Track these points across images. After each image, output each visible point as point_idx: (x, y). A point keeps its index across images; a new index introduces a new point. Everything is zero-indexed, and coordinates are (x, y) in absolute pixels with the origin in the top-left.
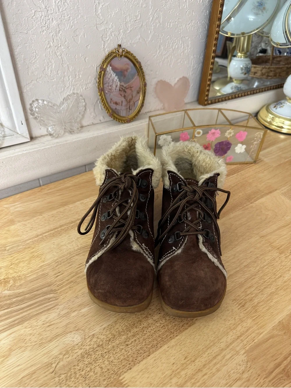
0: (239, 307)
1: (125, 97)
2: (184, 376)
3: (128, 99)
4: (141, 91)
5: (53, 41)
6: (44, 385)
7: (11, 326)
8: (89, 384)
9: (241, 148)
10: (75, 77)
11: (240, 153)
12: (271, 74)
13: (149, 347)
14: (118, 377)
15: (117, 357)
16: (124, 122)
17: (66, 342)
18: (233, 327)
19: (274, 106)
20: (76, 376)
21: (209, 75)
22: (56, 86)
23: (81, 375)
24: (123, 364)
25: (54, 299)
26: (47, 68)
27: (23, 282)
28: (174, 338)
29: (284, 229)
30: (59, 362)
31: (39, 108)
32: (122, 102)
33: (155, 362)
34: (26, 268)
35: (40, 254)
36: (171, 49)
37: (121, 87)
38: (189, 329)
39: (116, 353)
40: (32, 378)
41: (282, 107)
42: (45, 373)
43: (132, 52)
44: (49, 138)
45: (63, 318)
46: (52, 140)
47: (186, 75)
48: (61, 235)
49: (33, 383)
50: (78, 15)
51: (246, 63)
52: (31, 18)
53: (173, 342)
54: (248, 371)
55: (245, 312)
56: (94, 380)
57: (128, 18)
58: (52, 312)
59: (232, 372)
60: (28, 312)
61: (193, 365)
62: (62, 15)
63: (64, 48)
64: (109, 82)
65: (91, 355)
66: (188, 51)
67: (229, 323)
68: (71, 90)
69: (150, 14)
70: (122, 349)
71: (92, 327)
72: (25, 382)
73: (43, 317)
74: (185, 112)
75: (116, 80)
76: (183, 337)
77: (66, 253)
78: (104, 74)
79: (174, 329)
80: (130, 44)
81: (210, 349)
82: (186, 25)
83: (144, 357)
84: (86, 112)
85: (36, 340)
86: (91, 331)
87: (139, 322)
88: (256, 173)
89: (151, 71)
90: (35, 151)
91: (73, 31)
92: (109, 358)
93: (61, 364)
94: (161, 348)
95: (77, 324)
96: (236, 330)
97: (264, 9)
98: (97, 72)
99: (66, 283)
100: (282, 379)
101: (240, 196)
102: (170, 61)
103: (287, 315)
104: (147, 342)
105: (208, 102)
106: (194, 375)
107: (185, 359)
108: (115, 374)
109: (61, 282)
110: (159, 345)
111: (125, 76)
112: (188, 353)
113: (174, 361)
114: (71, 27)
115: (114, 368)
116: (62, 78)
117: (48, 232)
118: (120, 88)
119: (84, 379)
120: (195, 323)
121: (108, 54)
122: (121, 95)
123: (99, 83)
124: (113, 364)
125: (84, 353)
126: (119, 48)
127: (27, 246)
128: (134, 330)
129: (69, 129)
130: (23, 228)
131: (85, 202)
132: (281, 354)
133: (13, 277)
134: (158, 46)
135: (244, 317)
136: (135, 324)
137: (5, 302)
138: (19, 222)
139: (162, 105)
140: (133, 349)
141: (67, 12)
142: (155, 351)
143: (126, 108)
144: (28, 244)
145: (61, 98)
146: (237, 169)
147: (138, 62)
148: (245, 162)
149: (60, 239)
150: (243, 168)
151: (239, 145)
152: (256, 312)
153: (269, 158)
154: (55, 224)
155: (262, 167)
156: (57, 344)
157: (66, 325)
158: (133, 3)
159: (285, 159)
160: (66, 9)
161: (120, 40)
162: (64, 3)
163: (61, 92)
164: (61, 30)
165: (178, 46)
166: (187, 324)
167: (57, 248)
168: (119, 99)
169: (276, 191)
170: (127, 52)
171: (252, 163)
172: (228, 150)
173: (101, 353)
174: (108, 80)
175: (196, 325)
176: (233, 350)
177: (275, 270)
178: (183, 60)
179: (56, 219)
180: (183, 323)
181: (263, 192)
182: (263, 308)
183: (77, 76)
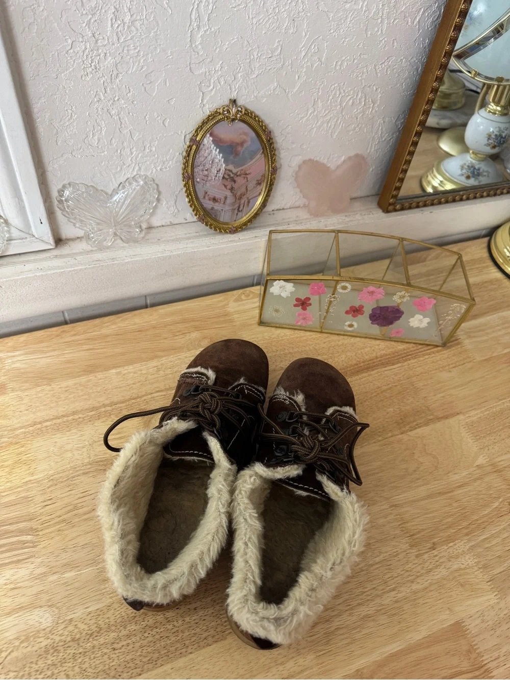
1: (232, 189)
3: (239, 194)
4: (265, 181)
5: (104, 92)
9: (421, 321)
10: (143, 149)
11: (418, 328)
13: (144, 660)
15: (94, 664)
16: (225, 231)
17: (31, 623)
18: (283, 660)
21: (405, 163)
22: (107, 162)
25: (31, 545)
26: (91, 134)
28: (185, 656)
29: (438, 499)
30: (12, 651)
32: (226, 198)
34: (3, 480)
35: (30, 458)
36: (339, 107)
37: (228, 172)
38: (213, 646)
43: (257, 113)
45: (36, 581)
47: (360, 152)
48: (69, 431)
50: (155, 49)
51: (500, 127)
52: (64, 53)
53: (181, 662)
55: (309, 639)
57: (255, 54)
58: (21, 566)
62: (124, 47)
63: (125, 103)
64: (205, 163)
65: (59, 652)
66: (374, 111)
68: (133, 169)
69: (301, 47)
70: (106, 654)
71: (71, 607)
74: (335, 235)
76: (200, 658)
77: (68, 466)
78: (197, 150)
79: (190, 639)
80: (256, 97)
82: (375, 66)
83: (133, 675)
84: (159, 205)
86: (69, 613)
87: (142, 617)
88: (436, 369)
89: (293, 143)
91: (144, 76)
92: (83, 663)
93: (14, 654)
94: (162, 667)
95: (52, 596)
96: (283, 666)
98: (185, 143)
99: (55, 521)
101: (387, 413)
102: (333, 126)
103: (375, 662)
104: (144, 651)
105: (396, 206)
109: (49, 517)
110: (159, 662)
111: (237, 154)
114: (140, 68)
116: (119, 151)
117: (53, 419)
118: (225, 173)
120: (225, 639)
121: (209, 116)
122: (225, 186)
123: (186, 164)
124: (86, 674)
125: (51, 645)
126: (231, 106)
127: (15, 440)
128: (132, 627)
129: (123, 235)
130: (17, 404)
131: (126, 371)
134: (313, 101)
135: (304, 648)
136: (135, 617)
138: (13, 390)
140: (121, 657)
141: (135, 43)
142: (152, 670)
143: (231, 208)
144: (17, 435)
145: (114, 182)
146: (405, 353)
147: (264, 131)
148: (426, 341)
149: (66, 438)
150: (417, 353)
151: (418, 317)
152: (327, 643)
153: (474, 340)
154: (67, 407)
155: (454, 358)
156: (16, 622)
157: (37, 594)
158: (268, 25)
159: (505, 349)
160: (133, 37)
161: (235, 90)
162: (129, 27)
163: (116, 173)
164: (121, 73)
165: (353, 103)
166: (213, 636)
167: (58, 454)
168: (220, 192)
169: (458, 416)
170: (245, 113)
171: (438, 344)
172: (397, 320)
173: (73, 651)
174: (203, 159)
175: (226, 642)
177: (389, 575)
178: (360, 126)
179: (71, 396)
180: (207, 634)
181: (432, 414)
182: (342, 639)
183: (147, 148)
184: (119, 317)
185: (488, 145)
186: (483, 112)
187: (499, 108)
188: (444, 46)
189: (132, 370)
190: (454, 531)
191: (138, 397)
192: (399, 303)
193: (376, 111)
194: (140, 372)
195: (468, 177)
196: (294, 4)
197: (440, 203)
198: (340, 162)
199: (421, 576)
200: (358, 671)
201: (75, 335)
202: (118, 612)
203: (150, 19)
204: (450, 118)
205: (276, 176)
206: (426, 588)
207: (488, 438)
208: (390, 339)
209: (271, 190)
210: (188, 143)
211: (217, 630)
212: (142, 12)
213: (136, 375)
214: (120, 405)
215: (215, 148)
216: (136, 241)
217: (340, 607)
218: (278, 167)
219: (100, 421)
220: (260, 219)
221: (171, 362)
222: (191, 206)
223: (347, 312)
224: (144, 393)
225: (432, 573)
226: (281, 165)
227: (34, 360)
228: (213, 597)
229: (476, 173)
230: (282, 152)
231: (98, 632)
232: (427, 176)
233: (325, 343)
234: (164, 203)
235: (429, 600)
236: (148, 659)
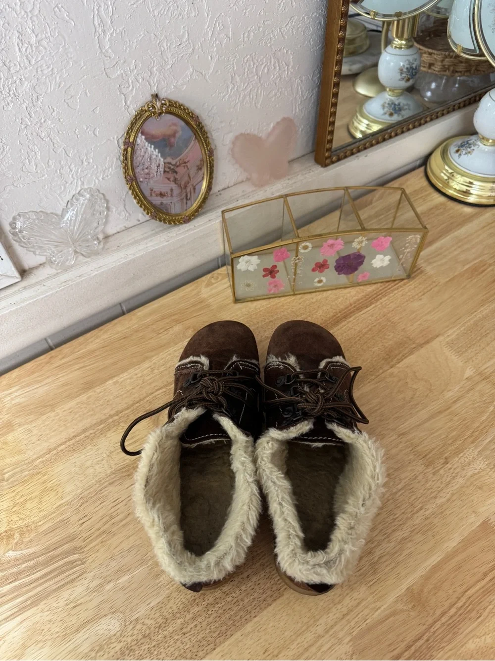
1: (175, 180)
3: (183, 183)
4: (205, 165)
5: (29, 117)
7: (22, 609)
9: (382, 260)
10: (80, 164)
11: (382, 267)
13: (214, 635)
15: (170, 652)
16: (179, 222)
17: (101, 632)
18: (338, 599)
19: (457, 149)
22: (49, 185)
25: (80, 562)
26: (27, 162)
27: (33, 535)
28: (251, 621)
29: (439, 417)
32: (172, 190)
34: (36, 510)
35: (55, 484)
36: (256, 77)
37: (167, 165)
38: (274, 605)
41: (469, 152)
43: (181, 102)
44: (49, 269)
45: (95, 594)
47: (286, 116)
48: (85, 448)
50: (68, 62)
51: (409, 60)
53: (249, 627)
55: (357, 574)
57: (165, 45)
58: (76, 584)
60: (46, 585)
62: (37, 69)
63: (52, 123)
64: (144, 162)
65: (134, 651)
66: (289, 73)
68: (77, 185)
69: (206, 27)
70: (177, 640)
71: (134, 608)
73: (65, 594)
74: (284, 200)
76: (264, 619)
77: (93, 481)
78: (133, 151)
79: (251, 605)
80: (175, 87)
81: (301, 636)
82: (280, 29)
83: (208, 651)
84: (110, 213)
85: (57, 630)
86: (133, 614)
87: (202, 597)
88: (407, 301)
89: (221, 122)
91: (64, 92)
94: (232, 637)
95: (114, 603)
96: (342, 604)
98: (120, 148)
99: (96, 535)
101: (374, 352)
102: (255, 97)
103: (421, 577)
104: (212, 627)
105: (332, 159)
107: (264, 653)
109: (89, 533)
110: (229, 633)
111: (171, 146)
112: (269, 644)
114: (58, 85)
116: (59, 171)
117: (66, 442)
118: (165, 167)
120: (283, 595)
121: (136, 116)
122: (169, 179)
123: (125, 167)
125: (125, 647)
126: (154, 101)
127: (36, 471)
128: (195, 609)
129: (83, 251)
130: (27, 436)
131: (122, 379)
132: (403, 641)
133: (19, 528)
134: (230, 77)
135: (356, 583)
136: (195, 600)
137: (11, 571)
138: (20, 425)
140: (192, 639)
141: (46, 63)
142: (224, 642)
143: (179, 199)
144: (37, 466)
145: (61, 202)
146: (376, 294)
147: (192, 117)
148: (391, 277)
149: (84, 456)
150: (386, 291)
151: (379, 257)
152: (375, 572)
153: (435, 264)
154: (76, 427)
155: (420, 286)
156: (87, 636)
157: (98, 606)
158: (170, 15)
159: (464, 266)
160: (43, 57)
161: (155, 85)
162: (36, 48)
163: (61, 193)
164: (41, 95)
165: (268, 70)
166: (271, 596)
167: (81, 473)
168: (165, 187)
169: (437, 339)
170: (170, 105)
171: (403, 278)
172: (360, 265)
173: (147, 647)
174: (141, 158)
175: (285, 597)
176: (334, 637)
177: (413, 497)
178: (280, 90)
179: (77, 416)
180: (265, 596)
181: (414, 343)
182: (387, 566)
183: (84, 161)
184: (101, 330)
185: (402, 79)
186: (389, 49)
187: (404, 42)
189: (128, 377)
190: (461, 442)
191: (141, 400)
192: (358, 249)
193: (291, 73)
194: (135, 377)
195: (391, 115)
197: (372, 145)
198: (270, 129)
199: (442, 489)
200: (408, 589)
201: (63, 358)
202: (178, 600)
203: (55, 35)
204: (360, 62)
205: (214, 158)
206: (448, 500)
207: (470, 351)
208: (359, 285)
209: (213, 172)
210: (122, 147)
211: (273, 589)
212: (46, 30)
213: (132, 380)
214: (126, 412)
215: (149, 145)
216: (97, 253)
217: (377, 538)
218: (213, 148)
219: (110, 432)
220: (209, 202)
221: (163, 359)
222: (141, 206)
223: (314, 270)
224: (145, 395)
225: (450, 486)
226: (216, 146)
227: (31, 392)
229: (397, 109)
230: (213, 133)
231: (165, 623)
232: (353, 123)
233: (300, 304)
234: (114, 210)
235: (454, 509)
236: (217, 633)
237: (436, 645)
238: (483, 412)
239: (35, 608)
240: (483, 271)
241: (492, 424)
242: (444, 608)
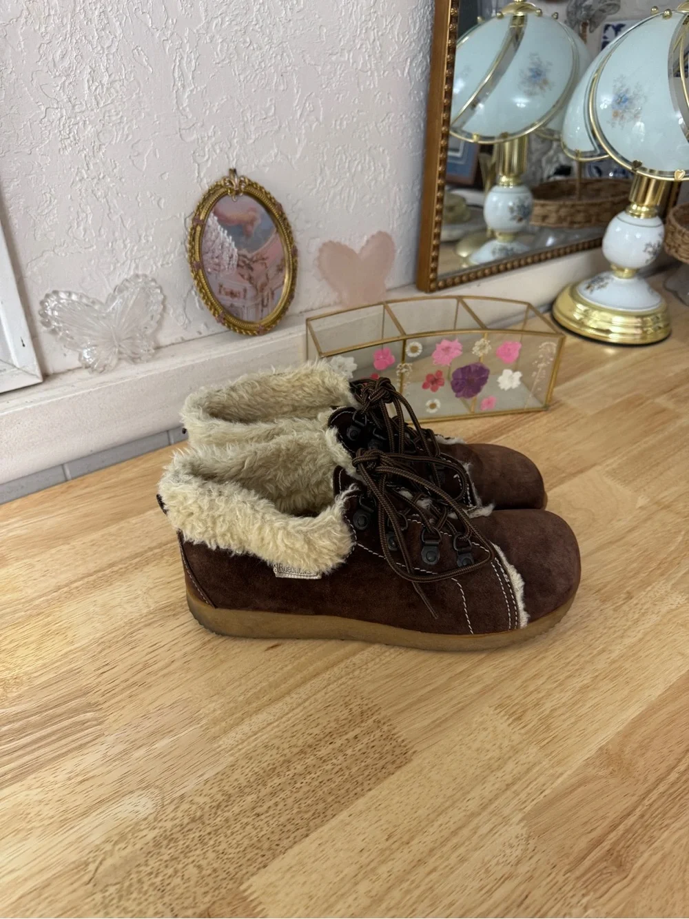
0: (511, 720)
1: (250, 279)
2: (385, 876)
3: (259, 284)
4: (287, 265)
5: (86, 168)
6: (68, 911)
8: (171, 905)
9: (511, 378)
10: (138, 240)
11: (510, 390)
12: (580, 217)
13: (306, 816)
14: (236, 885)
15: (235, 841)
16: (252, 332)
17: (122, 816)
19: (586, 285)
20: (142, 888)
21: (436, 226)
22: (97, 260)
23: (152, 884)
24: (248, 856)
25: (95, 723)
26: (76, 224)
27: (24, 689)
28: (363, 795)
29: (612, 548)
30: (104, 859)
31: (60, 310)
32: (245, 291)
33: (321, 849)
34: (30, 659)
35: (63, 627)
36: (348, 175)
37: (241, 258)
38: (398, 773)
39: (232, 833)
40: (43, 897)
41: (602, 286)
42: (72, 884)
43: (261, 184)
44: (85, 373)
45: (117, 763)
46: (91, 378)
47: (383, 230)
48: (111, 584)
49: (45, 908)
50: (140, 112)
51: (519, 198)
52: (38, 122)
53: (361, 803)
54: (530, 858)
55: (523, 731)
56: (182, 894)
57: (248, 115)
58: (86, 751)
59: (494, 862)
60: (36, 754)
61: (406, 851)
62: (105, 113)
63: (112, 181)
64: (214, 249)
65: (176, 840)
66: (386, 177)
67: (488, 757)
68: (130, 268)
69: (295, 105)
70: (247, 824)
71: (178, 781)
72: (28, 906)
73: (69, 765)
74: (385, 307)
75: (230, 244)
76: (384, 793)
77: (121, 623)
78: (202, 232)
79: (363, 775)
80: (257, 166)
81: (444, 814)
82: (376, 123)
83: (297, 839)
84: (165, 315)
85: (51, 813)
86: (177, 789)
87: (286, 765)
88: (547, 432)
89: (307, 222)
90: (52, 402)
91: (130, 146)
92: (217, 844)
93: (109, 862)
94: (335, 818)
95: (145, 775)
96: (502, 770)
97: (545, 82)
98: (186, 229)
99: (121, 688)
100: (605, 871)
102: (346, 198)
103: (617, 733)
104: (303, 806)
105: (438, 284)
106: (409, 873)
107: (387, 840)
108: (231, 879)
110: (329, 812)
111: (248, 235)
112: (395, 826)
113: (362, 845)
114: (125, 137)
115: (228, 865)
116: (110, 244)
117: (82, 578)
118: (239, 260)
119: (160, 894)
120: (410, 760)
121: (209, 190)
122: (242, 276)
123: (192, 251)
124: (226, 857)
125: (161, 835)
126: (232, 177)
127: (36, 611)
128: (275, 781)
129: (129, 352)
130: (28, 572)
132: (604, 818)
134: (319, 169)
135: (520, 743)
136: (275, 768)
138: (17, 559)
139: (337, 294)
140: (271, 822)
141: (116, 108)
142: (322, 826)
143: (254, 303)
144: (38, 605)
145: (108, 287)
146: (505, 425)
147: (275, 205)
148: (523, 407)
149: (108, 594)
150: (519, 422)
151: (507, 373)
152: (548, 729)
153: (578, 398)
154: (99, 561)
156: (97, 823)
157: (121, 779)
158: (256, 83)
159: (615, 399)
160: (113, 100)
161: (234, 159)
162: (108, 89)
163: (109, 274)
164: (104, 145)
165: (362, 168)
166: (394, 762)
167: (103, 613)
168: (238, 285)
169: (593, 468)
170: (249, 185)
171: (539, 409)
172: (484, 384)
173: (198, 834)
174: (211, 243)
176: (495, 815)
177: (590, 638)
178: (375, 196)
179: (100, 550)
180: (382, 762)
181: (563, 472)
182: (564, 720)
183: (142, 238)
185: (513, 219)
186: (496, 188)
187: (511, 180)
188: (442, 86)
190: (646, 574)
192: (481, 358)
193: (389, 178)
196: (279, 57)
197: (485, 275)
198: (363, 243)
199: (629, 628)
202: (248, 770)
203: (130, 77)
205: (298, 259)
206: (640, 640)
207: (638, 480)
208: (483, 416)
209: (296, 274)
210: (190, 226)
211: (395, 753)
212: (121, 71)
215: (222, 229)
219: (149, 566)
222: (206, 303)
225: (640, 623)
227: (37, 523)
228: (374, 718)
230: (298, 233)
231: (227, 801)
234: (171, 312)
235: (651, 651)
236: (310, 813)
237: (657, 822)
238: (668, 543)
239: (19, 784)
240: (642, 404)
241: (685, 555)
242: (659, 773)
